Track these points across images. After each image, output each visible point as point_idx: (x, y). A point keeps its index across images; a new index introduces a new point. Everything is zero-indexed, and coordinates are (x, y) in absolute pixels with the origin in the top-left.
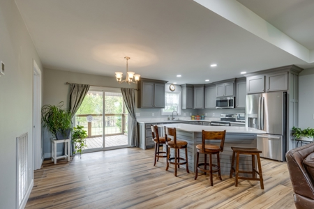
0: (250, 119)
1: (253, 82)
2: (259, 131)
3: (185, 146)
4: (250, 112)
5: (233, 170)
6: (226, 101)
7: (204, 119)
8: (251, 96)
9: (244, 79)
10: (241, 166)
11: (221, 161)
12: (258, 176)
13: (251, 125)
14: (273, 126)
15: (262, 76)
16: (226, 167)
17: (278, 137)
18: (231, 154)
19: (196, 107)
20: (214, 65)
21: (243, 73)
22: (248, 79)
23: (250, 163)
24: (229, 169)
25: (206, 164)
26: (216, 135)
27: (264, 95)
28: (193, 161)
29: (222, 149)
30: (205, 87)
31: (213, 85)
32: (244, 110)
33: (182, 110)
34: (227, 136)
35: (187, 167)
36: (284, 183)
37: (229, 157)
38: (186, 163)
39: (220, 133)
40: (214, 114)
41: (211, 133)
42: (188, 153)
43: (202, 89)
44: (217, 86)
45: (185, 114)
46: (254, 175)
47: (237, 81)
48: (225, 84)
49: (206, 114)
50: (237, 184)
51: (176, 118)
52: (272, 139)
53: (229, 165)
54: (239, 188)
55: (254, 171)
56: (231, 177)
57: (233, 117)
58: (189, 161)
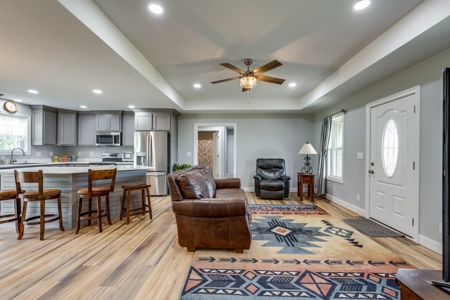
0: (139, 158)
1: (141, 118)
2: (147, 168)
3: (56, 196)
4: (138, 149)
5: (124, 209)
6: (111, 136)
7: (76, 160)
8: (139, 133)
9: (132, 114)
10: (131, 205)
11: (110, 204)
12: (147, 209)
13: (139, 163)
14: (159, 164)
15: (150, 114)
16: (116, 209)
17: (162, 174)
18: (122, 194)
19: (61, 142)
20: (98, 92)
21: (131, 107)
22: (137, 114)
23: (141, 199)
24: (119, 212)
25: (90, 212)
26: (107, 174)
27: (152, 133)
28: (70, 214)
29: (112, 189)
30: (79, 115)
31: (92, 114)
32: (131, 148)
33: (34, 146)
34: (117, 176)
35: (61, 224)
36: (167, 210)
37: (118, 198)
38: (60, 218)
39: (110, 171)
40: (92, 153)
41: (100, 172)
42: (63, 205)
43: (74, 117)
44: (97, 117)
45: (39, 154)
46: (144, 210)
47: (124, 115)
48: (109, 116)
49: (80, 154)
50: (128, 222)
51: (20, 161)
52: (159, 176)
53: (119, 207)
54: (131, 225)
55: (144, 205)
56: (121, 219)
57: (119, 157)
58: (63, 215)
